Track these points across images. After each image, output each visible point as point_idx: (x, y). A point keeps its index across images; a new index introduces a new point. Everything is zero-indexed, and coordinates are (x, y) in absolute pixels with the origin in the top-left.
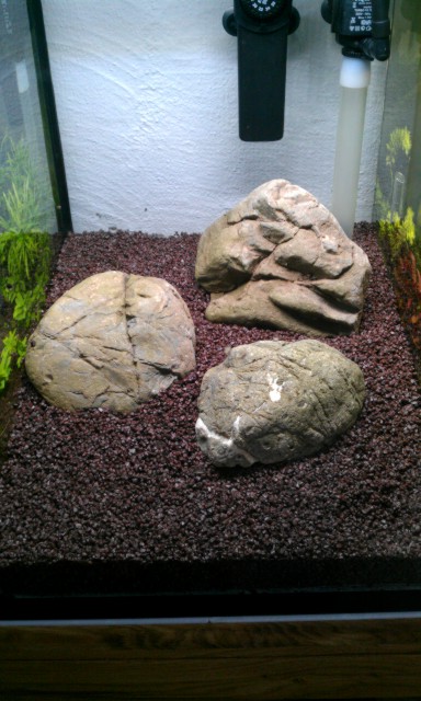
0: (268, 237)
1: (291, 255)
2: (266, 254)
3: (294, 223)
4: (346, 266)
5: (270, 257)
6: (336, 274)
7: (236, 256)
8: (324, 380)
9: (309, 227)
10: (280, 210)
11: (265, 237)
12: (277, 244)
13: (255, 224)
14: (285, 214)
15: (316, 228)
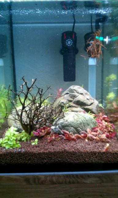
0: (71, 97)
1: (77, 100)
2: (71, 101)
3: (78, 93)
4: (92, 102)
5: (72, 102)
6: (89, 104)
7: (63, 102)
8: (85, 118)
9: (82, 94)
10: (74, 90)
11: (70, 97)
12: (74, 99)
13: (68, 95)
14: (76, 91)
15: (84, 94)
